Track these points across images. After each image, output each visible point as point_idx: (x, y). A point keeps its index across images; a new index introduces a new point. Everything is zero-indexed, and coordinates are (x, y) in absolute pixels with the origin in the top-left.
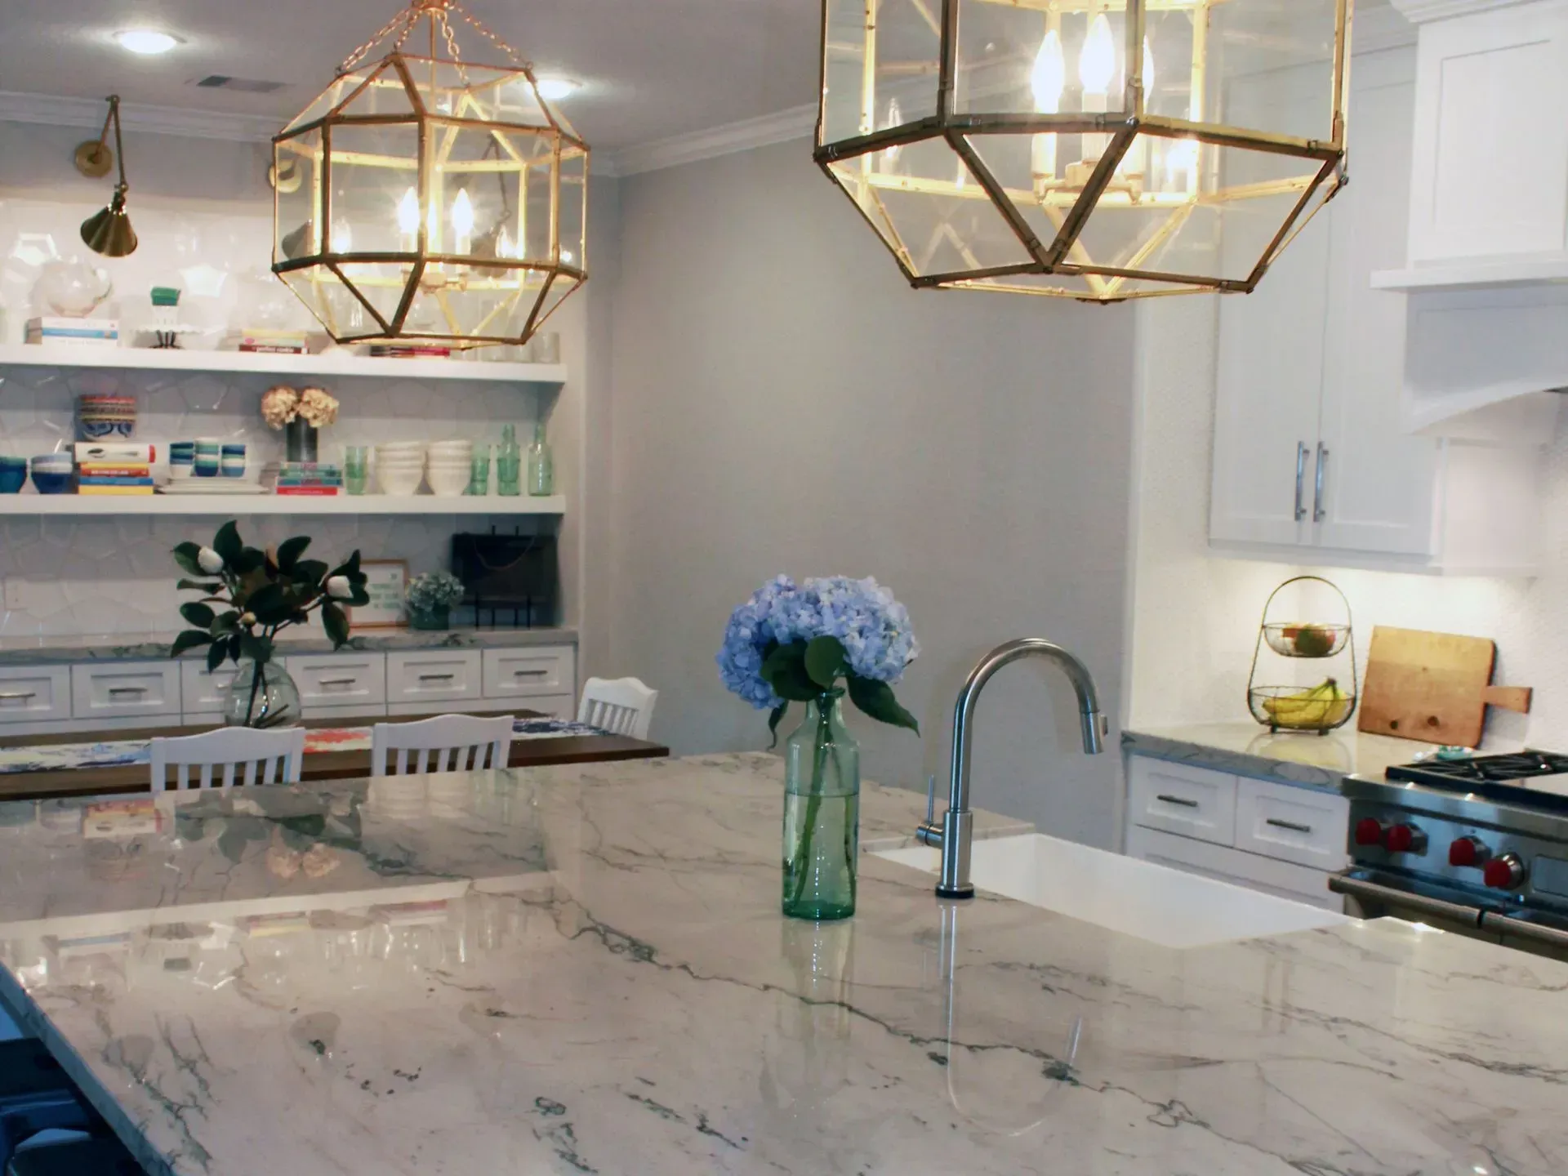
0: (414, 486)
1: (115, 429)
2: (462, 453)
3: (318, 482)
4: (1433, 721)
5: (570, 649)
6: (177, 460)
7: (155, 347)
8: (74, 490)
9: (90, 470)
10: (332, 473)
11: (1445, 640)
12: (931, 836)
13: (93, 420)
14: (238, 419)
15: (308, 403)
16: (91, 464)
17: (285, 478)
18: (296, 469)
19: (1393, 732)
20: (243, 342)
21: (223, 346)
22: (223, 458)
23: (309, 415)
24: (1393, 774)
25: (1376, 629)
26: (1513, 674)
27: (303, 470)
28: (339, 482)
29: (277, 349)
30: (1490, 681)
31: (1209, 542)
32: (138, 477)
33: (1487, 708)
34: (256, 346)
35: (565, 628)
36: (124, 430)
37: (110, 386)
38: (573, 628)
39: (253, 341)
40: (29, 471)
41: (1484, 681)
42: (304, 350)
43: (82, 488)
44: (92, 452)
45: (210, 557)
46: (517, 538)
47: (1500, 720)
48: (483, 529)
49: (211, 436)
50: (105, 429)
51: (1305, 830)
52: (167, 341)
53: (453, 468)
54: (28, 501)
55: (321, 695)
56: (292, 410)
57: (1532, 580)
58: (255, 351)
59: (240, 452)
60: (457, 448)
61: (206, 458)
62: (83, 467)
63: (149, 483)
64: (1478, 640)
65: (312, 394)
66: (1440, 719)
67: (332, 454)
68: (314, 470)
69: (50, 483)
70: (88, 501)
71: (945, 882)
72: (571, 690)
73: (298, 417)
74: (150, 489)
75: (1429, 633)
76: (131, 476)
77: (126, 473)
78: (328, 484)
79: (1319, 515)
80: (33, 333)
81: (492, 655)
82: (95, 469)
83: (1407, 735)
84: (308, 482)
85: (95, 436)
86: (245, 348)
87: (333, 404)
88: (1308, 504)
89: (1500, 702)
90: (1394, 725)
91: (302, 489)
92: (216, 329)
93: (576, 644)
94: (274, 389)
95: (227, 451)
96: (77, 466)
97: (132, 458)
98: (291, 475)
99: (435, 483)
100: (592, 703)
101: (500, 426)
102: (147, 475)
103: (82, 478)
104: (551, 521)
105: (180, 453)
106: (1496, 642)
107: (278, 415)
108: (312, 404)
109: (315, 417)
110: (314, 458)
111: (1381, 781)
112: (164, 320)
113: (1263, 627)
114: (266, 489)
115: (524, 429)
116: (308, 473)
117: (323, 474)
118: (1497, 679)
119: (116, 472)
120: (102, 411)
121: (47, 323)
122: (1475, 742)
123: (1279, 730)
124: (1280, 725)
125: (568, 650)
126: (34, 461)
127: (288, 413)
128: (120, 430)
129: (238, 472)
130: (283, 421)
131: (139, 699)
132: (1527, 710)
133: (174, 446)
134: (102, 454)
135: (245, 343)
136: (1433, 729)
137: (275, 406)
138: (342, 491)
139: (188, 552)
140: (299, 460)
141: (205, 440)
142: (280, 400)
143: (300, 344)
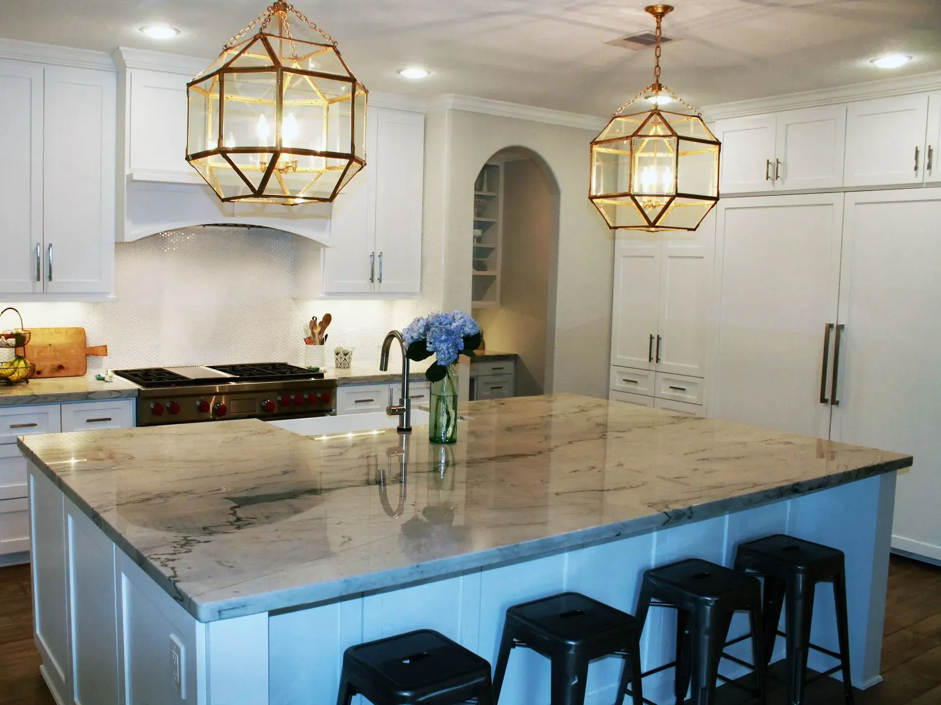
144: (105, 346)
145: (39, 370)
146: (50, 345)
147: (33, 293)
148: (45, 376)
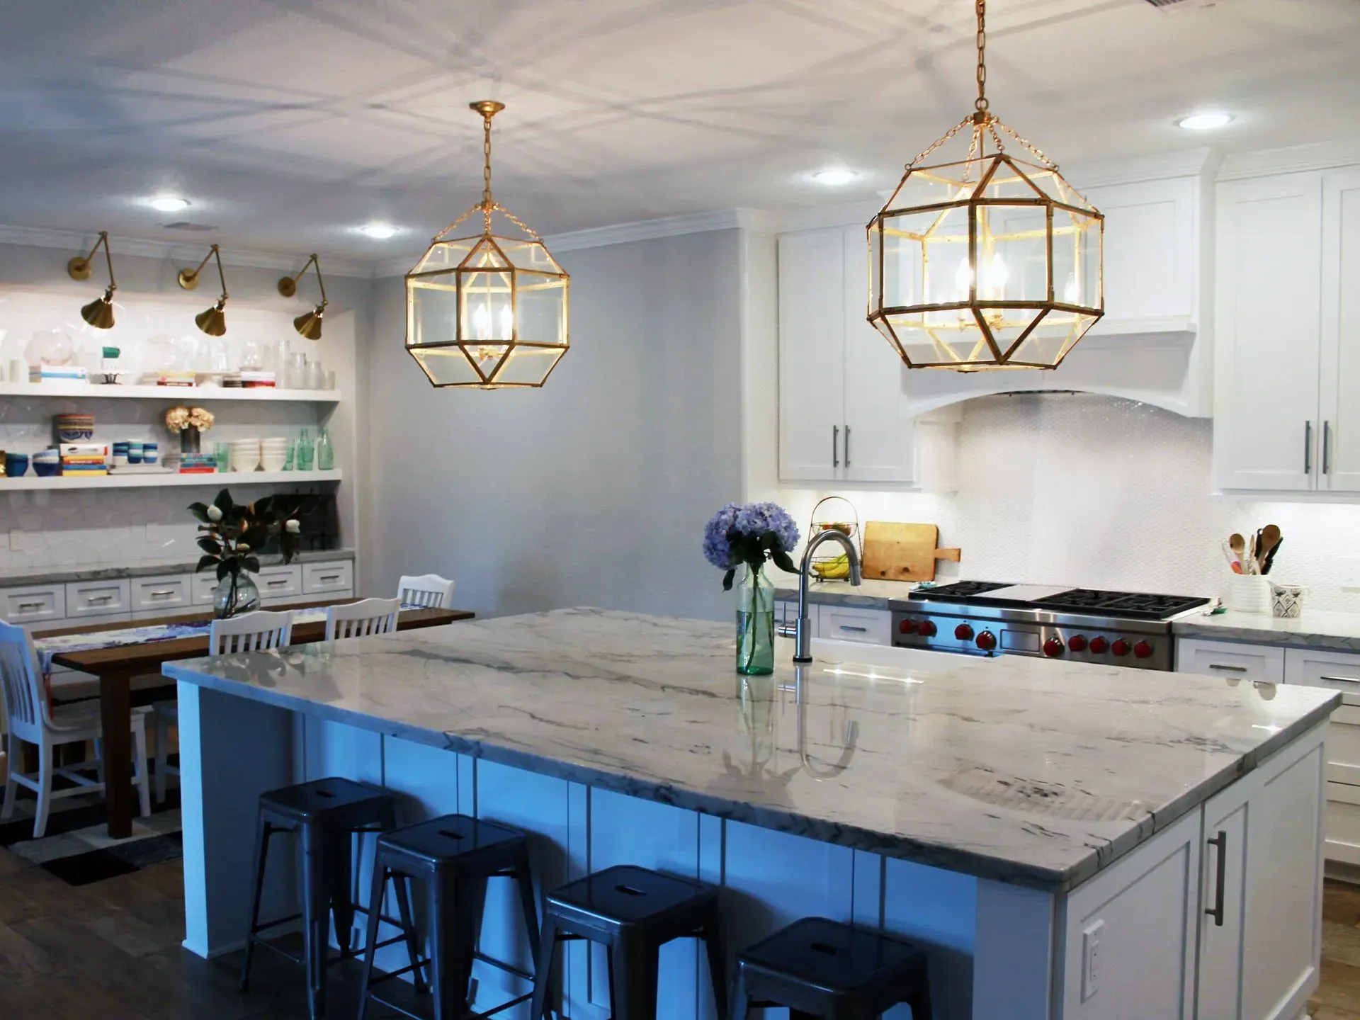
0: (255, 466)
1: (84, 435)
2: (281, 445)
3: (204, 465)
4: (906, 570)
5: (350, 562)
6: (117, 453)
7: (103, 383)
8: (59, 473)
9: (69, 461)
10: (210, 459)
11: (909, 526)
12: (787, 632)
13: (69, 429)
14: (147, 427)
15: (197, 417)
16: (69, 457)
17: (184, 463)
18: (188, 457)
19: (883, 578)
20: (160, 379)
21: (141, 382)
22: (144, 452)
23: (198, 424)
24: (912, 596)
25: (867, 523)
26: (948, 542)
27: (194, 458)
28: (215, 465)
29: (179, 384)
30: (937, 547)
31: (779, 480)
32: (97, 465)
33: (937, 561)
34: (167, 383)
35: (346, 549)
36: (89, 435)
37: (71, 408)
38: (351, 549)
39: (165, 379)
40: (30, 463)
41: (932, 547)
42: (194, 385)
43: (65, 472)
44: (70, 449)
45: (215, 511)
46: (311, 496)
47: (944, 566)
48: (288, 491)
49: (139, 436)
50: (75, 435)
51: (863, 630)
52: (109, 380)
53: (277, 454)
54: (29, 481)
55: (151, 602)
56: (186, 421)
57: (956, 492)
58: (166, 385)
59: (154, 448)
60: (280, 442)
61: (134, 452)
62: (65, 459)
63: (103, 468)
64: (927, 526)
65: (196, 411)
66: (910, 568)
67: (208, 447)
68: (201, 457)
69: (44, 469)
70: (69, 480)
71: (799, 654)
72: (351, 587)
73: (190, 425)
74: (104, 472)
75: (899, 523)
76: (93, 464)
77: (90, 462)
78: (209, 465)
79: (847, 463)
80: (35, 375)
81: (308, 567)
82: (72, 460)
84: (197, 465)
85: (70, 439)
86: (160, 383)
87: (210, 417)
88: (841, 458)
89: (944, 557)
90: (883, 573)
91: (195, 470)
92: (137, 372)
93: (353, 559)
94: (174, 408)
95: (146, 447)
96: (61, 458)
97: (94, 452)
98: (188, 461)
99: (265, 465)
100: (406, 591)
101: (297, 428)
102: (103, 463)
103: (65, 466)
104: (335, 483)
105: (119, 449)
106: (938, 526)
107: (177, 424)
108: (200, 417)
109: (202, 425)
110: (198, 451)
111: (907, 599)
112: (110, 367)
113: (812, 525)
114: (172, 470)
115: (313, 429)
116: (197, 460)
117: (205, 460)
118: (939, 546)
119: (84, 462)
120: (75, 424)
121: (45, 369)
122: (932, 577)
123: (825, 580)
124: (826, 577)
125: (348, 564)
126: (35, 456)
127: (183, 423)
128: (86, 436)
129: (152, 460)
130: (181, 428)
131: (38, 610)
132: (959, 560)
133: (115, 445)
134: (76, 451)
135: (160, 380)
136: (906, 574)
137: (176, 419)
138: (216, 470)
139: (200, 510)
140: (190, 451)
141: (133, 440)
142: (178, 417)
143: (192, 380)
144: (959, 551)
145: (884, 570)
146: (898, 543)
147: (834, 481)
148: (891, 578)
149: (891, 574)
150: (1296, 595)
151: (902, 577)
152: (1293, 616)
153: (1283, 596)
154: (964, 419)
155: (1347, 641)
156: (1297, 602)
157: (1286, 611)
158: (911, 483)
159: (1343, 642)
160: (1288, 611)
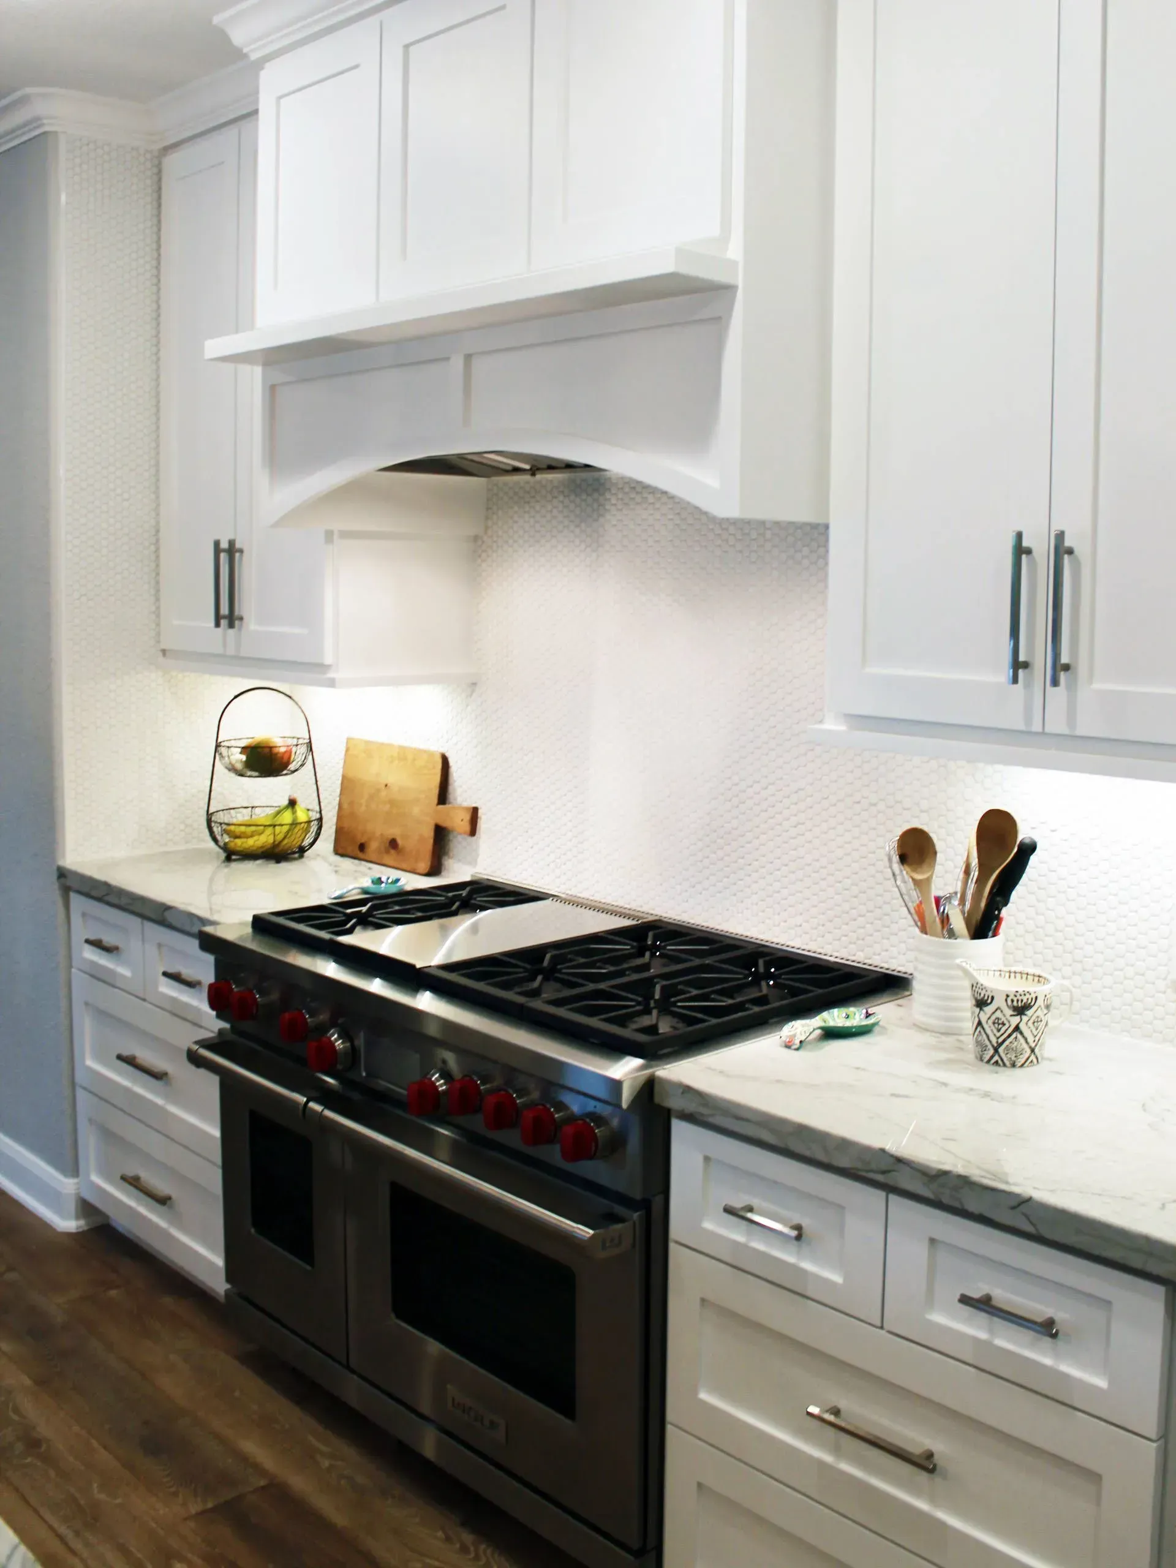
4: (394, 843)
11: (403, 754)
19: (361, 855)
25: (348, 740)
30: (440, 800)
31: (162, 653)
33: (439, 832)
41: (435, 800)
47: (459, 844)
57: (473, 686)
64: (430, 754)
66: (400, 842)
75: (390, 745)
79: (234, 620)
83: (373, 860)
89: (452, 824)
90: (363, 847)
106: (447, 755)
113: (218, 746)
118: (447, 796)
122: (430, 867)
123: (234, 858)
124: (234, 852)
132: (474, 833)
136: (393, 852)
144: (475, 810)
145: (364, 841)
146: (386, 785)
148: (372, 857)
149: (373, 846)
150: (1021, 1010)
151: (387, 860)
152: (1013, 1065)
153: (989, 1010)
154: (487, 528)
155: (1023, 1208)
156: (1022, 1026)
157: (996, 1050)
158: (322, 667)
159: (1013, 1208)
160: (1001, 1050)
